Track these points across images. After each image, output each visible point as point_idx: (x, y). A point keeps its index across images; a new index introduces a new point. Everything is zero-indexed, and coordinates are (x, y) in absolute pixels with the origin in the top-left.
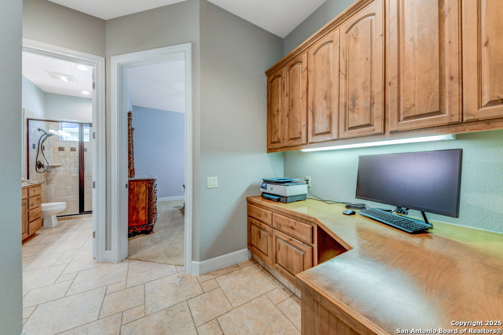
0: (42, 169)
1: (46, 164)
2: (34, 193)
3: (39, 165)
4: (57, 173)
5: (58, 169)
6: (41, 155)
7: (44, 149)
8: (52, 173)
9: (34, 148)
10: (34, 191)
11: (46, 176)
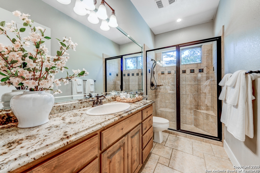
0: (153, 88)
1: (155, 84)
2: (147, 115)
3: (152, 85)
4: (161, 90)
5: (160, 87)
6: (153, 78)
7: (154, 74)
8: (158, 90)
9: (150, 72)
10: (147, 112)
11: (156, 92)
